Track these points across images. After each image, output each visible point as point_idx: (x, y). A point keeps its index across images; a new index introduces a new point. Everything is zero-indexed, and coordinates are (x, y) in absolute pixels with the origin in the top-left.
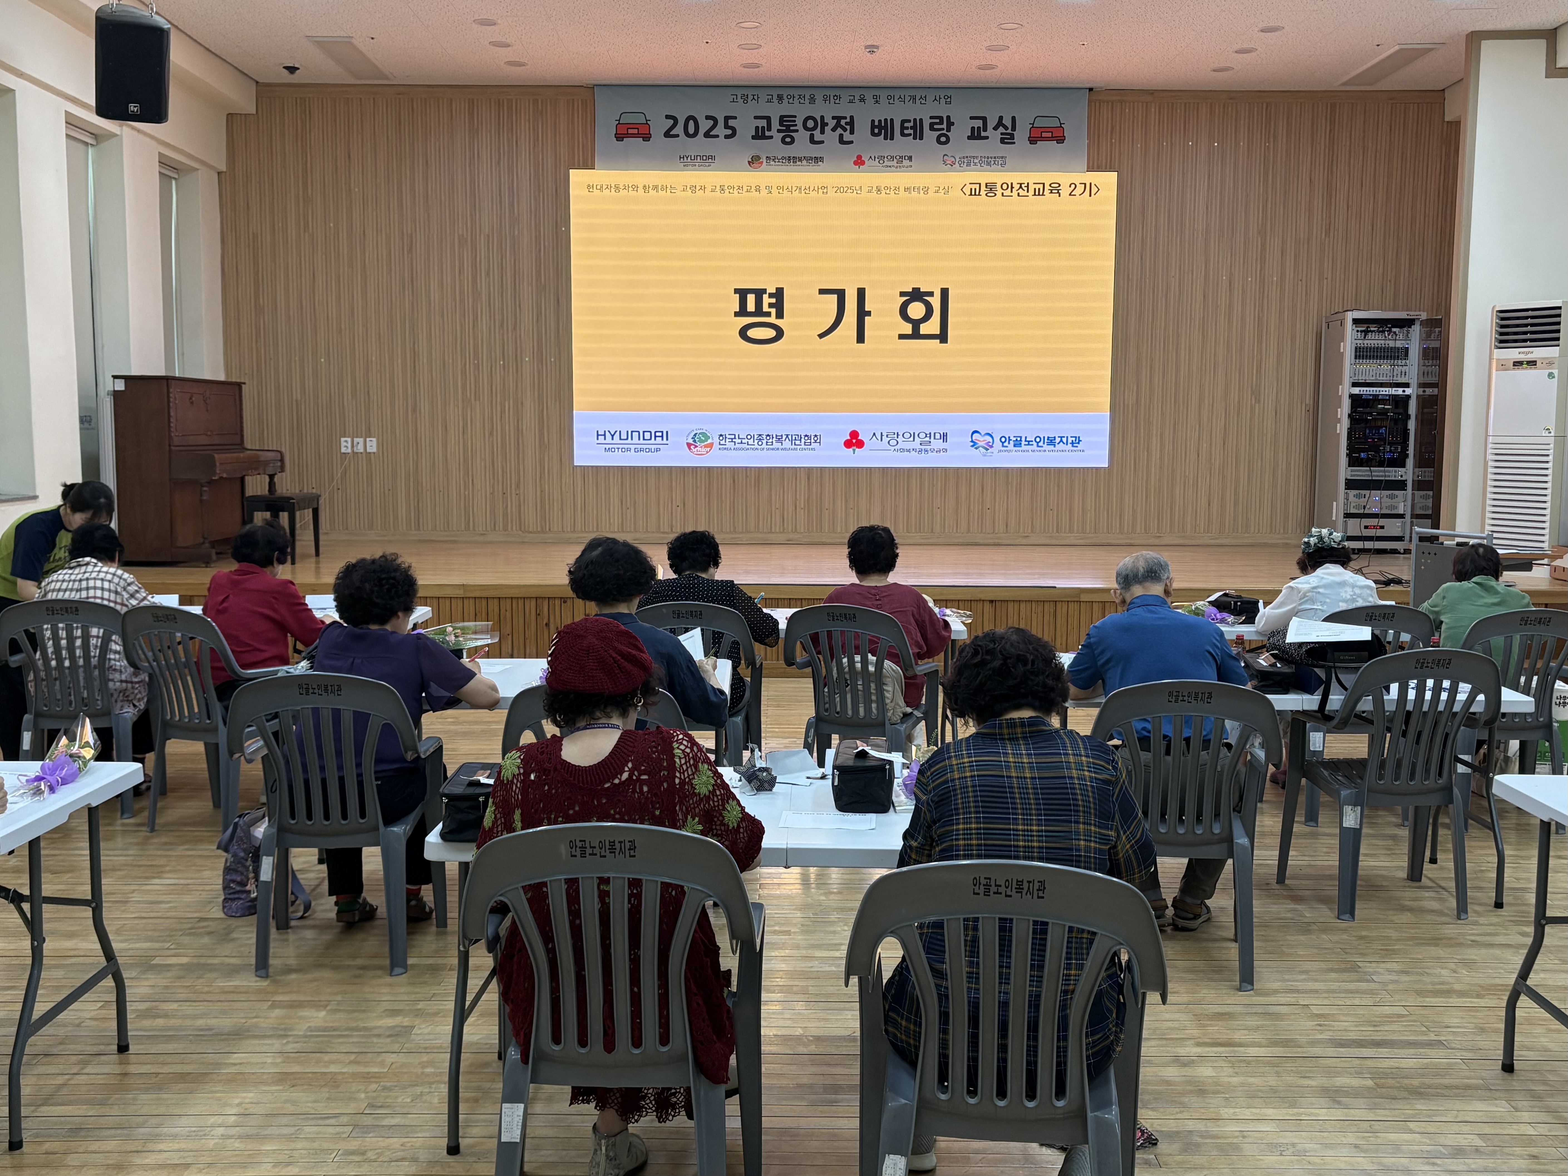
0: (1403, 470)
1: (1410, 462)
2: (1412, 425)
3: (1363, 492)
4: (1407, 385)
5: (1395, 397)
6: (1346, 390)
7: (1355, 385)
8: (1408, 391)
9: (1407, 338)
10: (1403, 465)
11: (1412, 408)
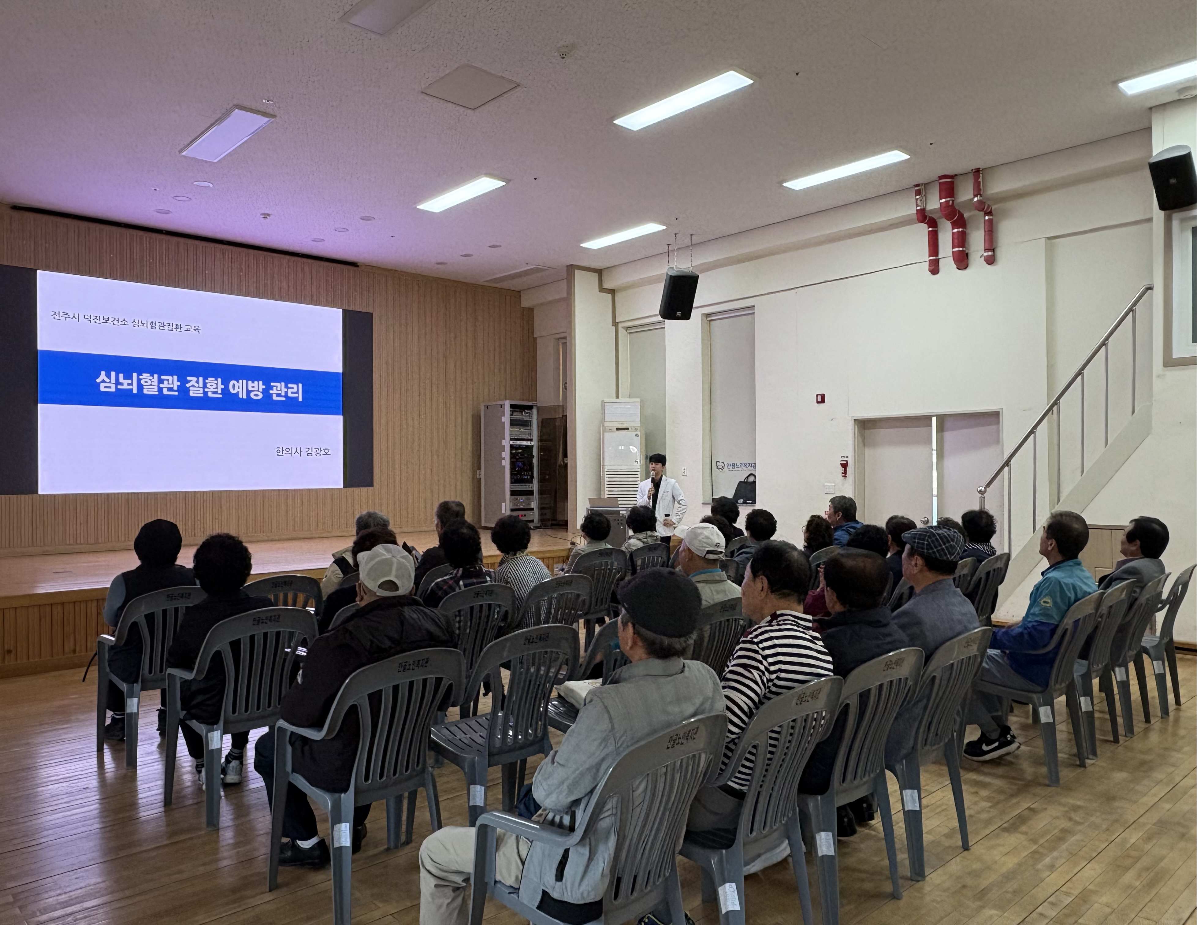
0: (531, 484)
1: (535, 481)
2: (535, 461)
3: (516, 497)
4: (531, 440)
5: (527, 446)
6: (507, 443)
7: (511, 439)
8: (533, 443)
9: (531, 415)
10: (532, 482)
11: (535, 452)
